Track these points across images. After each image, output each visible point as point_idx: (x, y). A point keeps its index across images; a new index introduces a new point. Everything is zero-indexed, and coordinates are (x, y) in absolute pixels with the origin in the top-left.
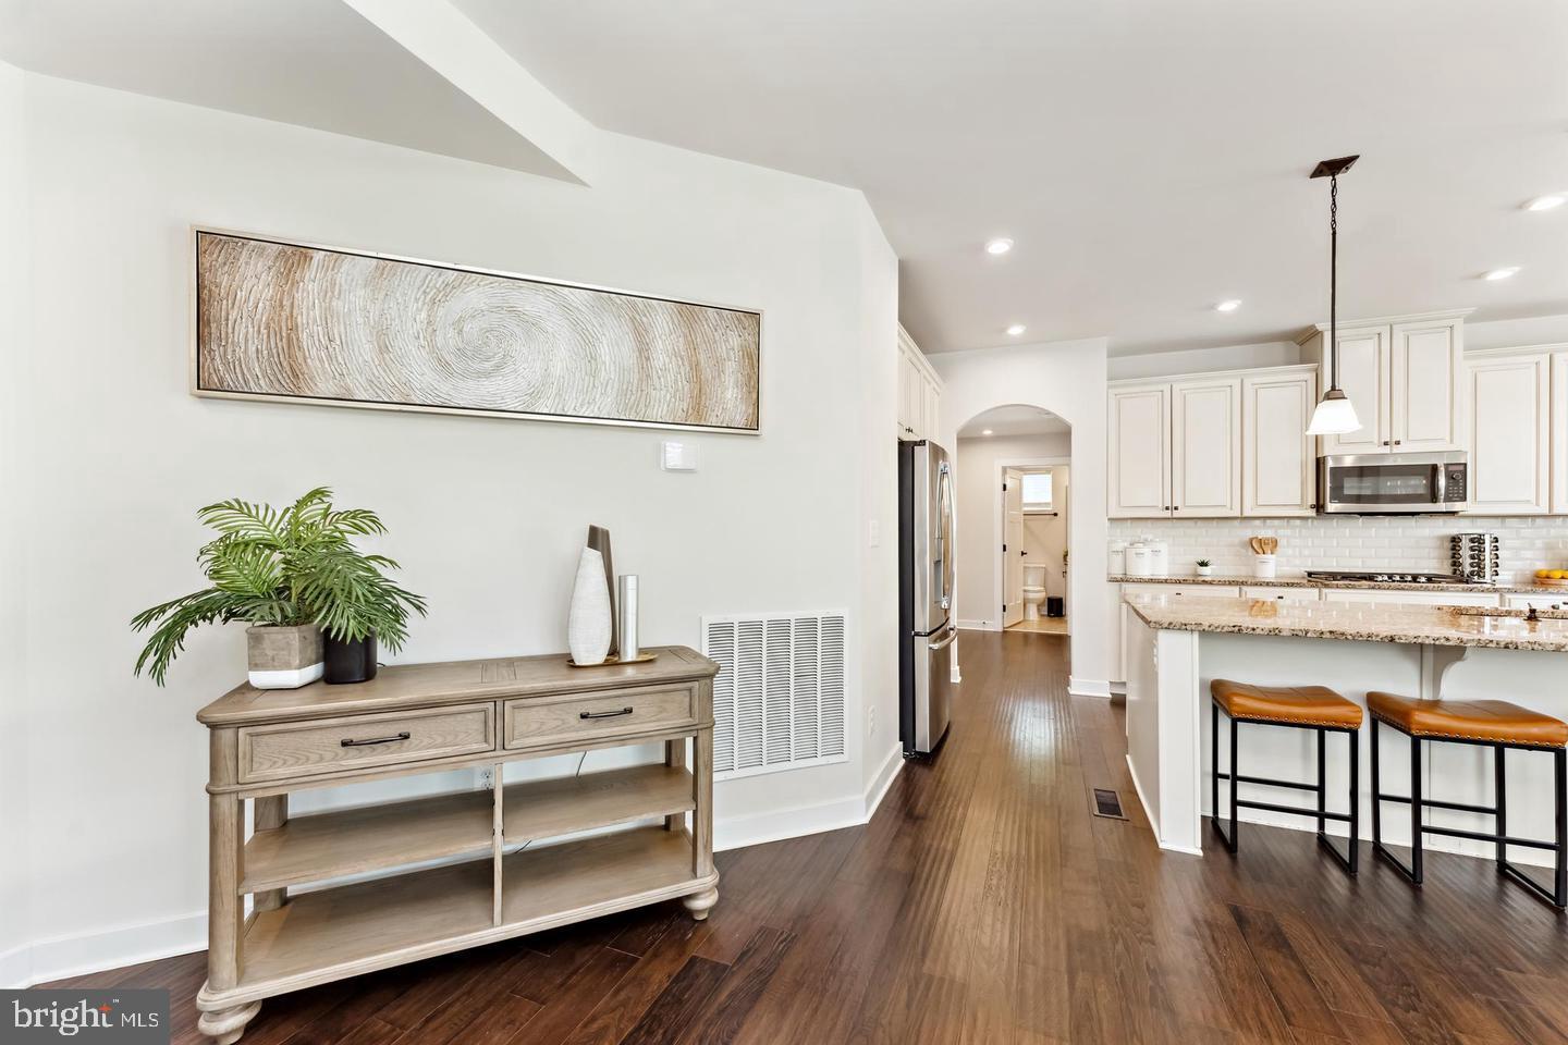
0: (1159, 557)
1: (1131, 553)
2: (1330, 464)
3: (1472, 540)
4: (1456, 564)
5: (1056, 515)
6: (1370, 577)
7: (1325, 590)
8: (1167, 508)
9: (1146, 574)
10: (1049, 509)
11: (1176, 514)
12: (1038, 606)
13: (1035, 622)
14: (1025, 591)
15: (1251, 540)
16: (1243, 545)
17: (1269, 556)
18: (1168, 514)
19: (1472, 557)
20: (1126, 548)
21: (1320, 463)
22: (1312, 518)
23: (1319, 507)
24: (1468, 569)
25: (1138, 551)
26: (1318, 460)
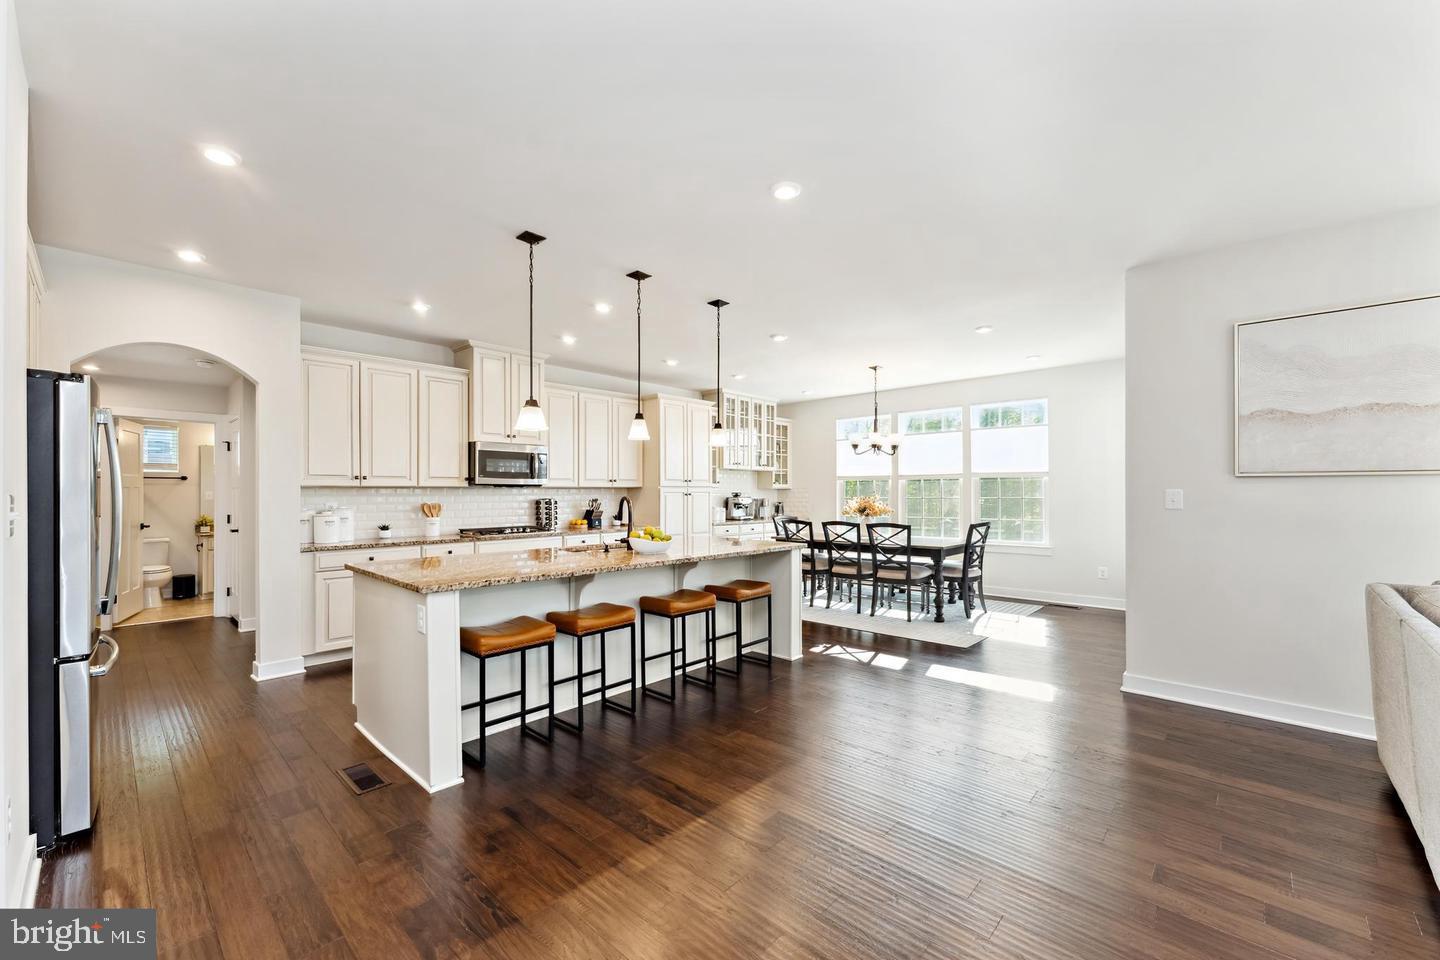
0: (344, 525)
1: (319, 521)
2: (478, 448)
3: (546, 503)
4: (538, 519)
5: (184, 478)
6: (500, 531)
7: (478, 543)
8: (356, 478)
9: (334, 540)
10: (176, 472)
11: (365, 483)
12: (161, 589)
13: (156, 610)
14: (145, 573)
15: (423, 506)
16: (414, 510)
17: (435, 519)
18: (356, 483)
19: (546, 514)
20: (313, 517)
21: (471, 446)
22: (464, 488)
23: (471, 480)
24: (544, 522)
25: (328, 519)
26: (470, 443)
